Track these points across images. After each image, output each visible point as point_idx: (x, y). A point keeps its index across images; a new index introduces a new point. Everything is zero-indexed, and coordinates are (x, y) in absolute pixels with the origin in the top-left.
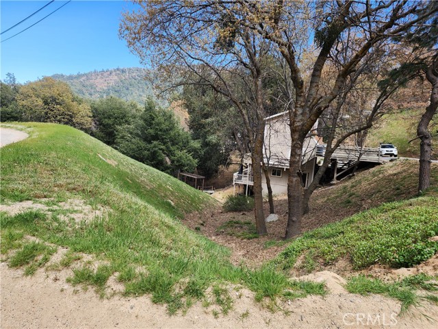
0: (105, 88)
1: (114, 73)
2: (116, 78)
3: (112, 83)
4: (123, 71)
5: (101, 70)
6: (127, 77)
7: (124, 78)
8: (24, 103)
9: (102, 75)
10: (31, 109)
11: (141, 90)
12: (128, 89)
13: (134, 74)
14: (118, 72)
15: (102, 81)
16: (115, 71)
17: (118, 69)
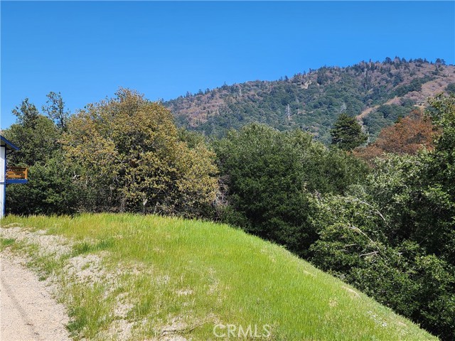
0: (204, 121)
1: (218, 95)
2: (221, 102)
3: (215, 111)
4: (233, 90)
5: (197, 92)
6: (239, 98)
7: (234, 101)
8: (76, 151)
9: (199, 99)
10: (91, 165)
11: (264, 118)
12: (241, 119)
13: (252, 93)
14: (225, 92)
15: (198, 109)
16: (220, 90)
17: (225, 87)
